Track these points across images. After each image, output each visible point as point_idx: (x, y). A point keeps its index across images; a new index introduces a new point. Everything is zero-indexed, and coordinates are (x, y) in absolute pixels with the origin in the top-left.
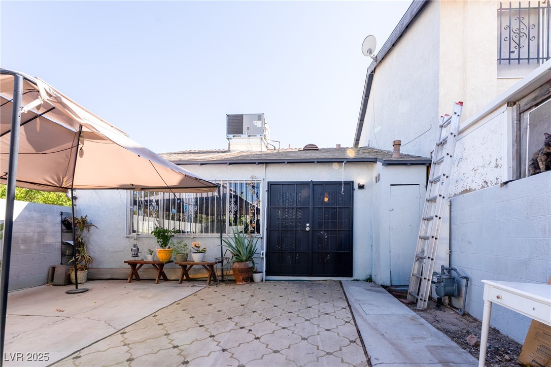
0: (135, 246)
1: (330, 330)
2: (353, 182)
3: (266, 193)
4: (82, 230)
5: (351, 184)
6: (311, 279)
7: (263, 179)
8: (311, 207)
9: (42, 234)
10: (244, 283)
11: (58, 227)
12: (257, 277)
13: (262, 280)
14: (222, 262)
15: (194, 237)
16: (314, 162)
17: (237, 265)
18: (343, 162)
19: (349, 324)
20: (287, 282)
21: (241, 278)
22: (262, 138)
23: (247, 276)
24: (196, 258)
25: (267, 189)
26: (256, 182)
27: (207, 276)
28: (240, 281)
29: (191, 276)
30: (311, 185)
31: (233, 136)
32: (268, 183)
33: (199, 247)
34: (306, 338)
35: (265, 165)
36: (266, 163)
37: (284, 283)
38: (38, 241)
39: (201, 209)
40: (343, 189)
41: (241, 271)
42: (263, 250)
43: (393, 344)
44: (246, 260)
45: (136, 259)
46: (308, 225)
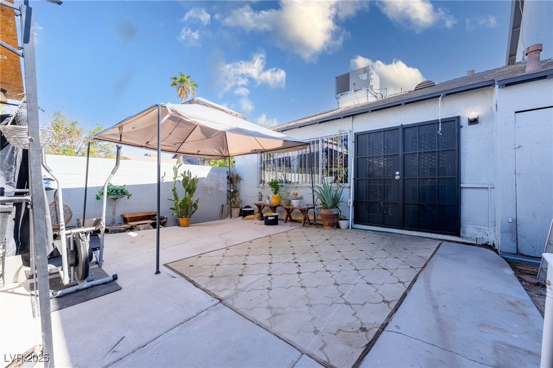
0: (260, 193)
1: (371, 284)
2: (458, 118)
3: (353, 143)
4: (237, 182)
5: (456, 120)
6: (402, 233)
7: (350, 131)
8: (401, 153)
9: (218, 185)
10: (330, 228)
11: (226, 181)
12: (343, 223)
13: (349, 227)
14: (314, 208)
15: (296, 187)
16: (401, 105)
17: (323, 211)
18: (439, 96)
19: (402, 284)
20: (372, 232)
21: (327, 223)
22: (368, 90)
23: (332, 222)
24: (295, 203)
25: (353, 141)
26: (343, 135)
27: (302, 219)
28: (326, 226)
29: (293, 218)
30: (401, 130)
31: (341, 95)
32: (355, 134)
33: (297, 194)
34: (339, 284)
35: (351, 117)
36: (353, 115)
37: (369, 233)
38: (216, 190)
39: (301, 164)
40: (440, 129)
41: (326, 217)
42: (350, 199)
43: (439, 320)
44: (332, 207)
45: (261, 202)
46: (397, 173)
